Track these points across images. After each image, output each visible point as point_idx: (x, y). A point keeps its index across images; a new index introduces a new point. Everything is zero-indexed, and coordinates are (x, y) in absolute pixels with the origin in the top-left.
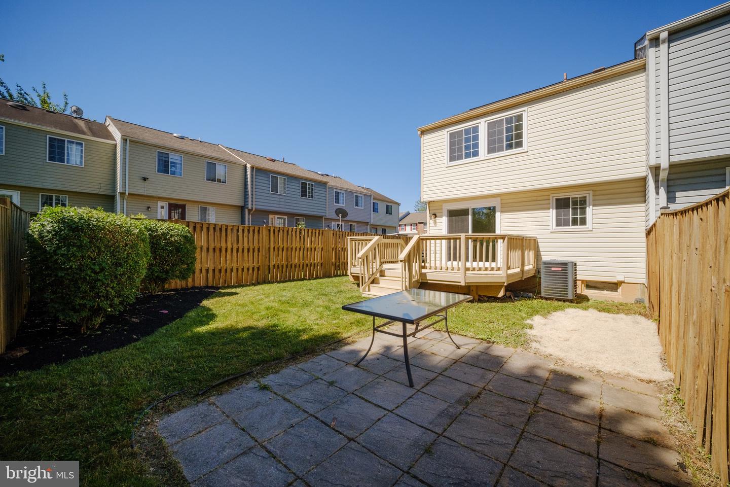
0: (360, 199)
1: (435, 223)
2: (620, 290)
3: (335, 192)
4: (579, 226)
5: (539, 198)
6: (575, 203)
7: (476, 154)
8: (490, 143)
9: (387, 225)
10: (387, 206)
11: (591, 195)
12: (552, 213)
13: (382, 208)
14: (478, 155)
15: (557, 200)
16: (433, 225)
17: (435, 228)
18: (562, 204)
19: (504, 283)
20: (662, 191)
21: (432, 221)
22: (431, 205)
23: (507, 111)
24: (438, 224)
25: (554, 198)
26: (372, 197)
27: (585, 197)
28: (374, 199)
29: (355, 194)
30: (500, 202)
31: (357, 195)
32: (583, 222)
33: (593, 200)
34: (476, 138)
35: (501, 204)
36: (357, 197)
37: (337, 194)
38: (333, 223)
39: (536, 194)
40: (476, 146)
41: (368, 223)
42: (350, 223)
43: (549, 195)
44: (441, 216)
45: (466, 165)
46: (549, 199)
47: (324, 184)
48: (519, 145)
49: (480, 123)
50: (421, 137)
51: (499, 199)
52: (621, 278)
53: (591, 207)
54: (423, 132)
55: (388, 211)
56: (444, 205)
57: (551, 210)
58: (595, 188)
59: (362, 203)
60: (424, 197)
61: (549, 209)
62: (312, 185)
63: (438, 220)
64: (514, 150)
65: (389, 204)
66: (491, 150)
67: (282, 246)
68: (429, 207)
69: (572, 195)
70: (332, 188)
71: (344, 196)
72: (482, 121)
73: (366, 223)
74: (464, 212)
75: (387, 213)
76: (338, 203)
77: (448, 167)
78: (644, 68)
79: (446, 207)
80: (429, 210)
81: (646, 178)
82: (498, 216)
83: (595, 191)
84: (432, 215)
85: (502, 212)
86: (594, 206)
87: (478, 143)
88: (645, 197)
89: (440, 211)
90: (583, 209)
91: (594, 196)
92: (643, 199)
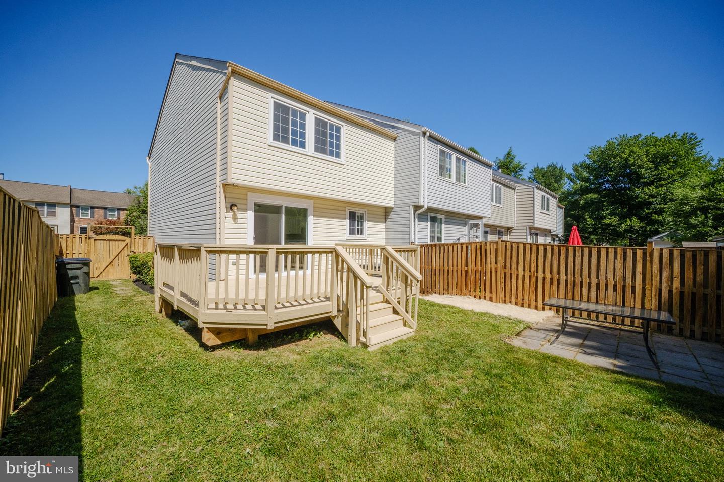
1: (235, 218)
4: (359, 236)
5: (340, 209)
6: (359, 217)
7: (302, 145)
8: (317, 141)
11: (366, 213)
12: (348, 223)
14: (305, 148)
15: (350, 212)
16: (231, 221)
17: (235, 226)
18: (353, 217)
21: (230, 215)
22: (228, 190)
24: (240, 221)
25: (349, 210)
27: (364, 214)
30: (311, 205)
32: (362, 233)
33: (367, 217)
34: (303, 126)
35: (314, 207)
40: (303, 135)
43: (345, 207)
44: (246, 210)
45: (286, 153)
46: (346, 211)
48: (338, 155)
49: (308, 112)
51: (312, 202)
53: (366, 222)
54: (234, 73)
56: (249, 194)
57: (347, 220)
58: (367, 208)
60: (234, 176)
61: (345, 219)
63: (240, 215)
64: (334, 158)
66: (316, 149)
68: (225, 193)
69: (359, 211)
72: (312, 111)
74: (276, 210)
77: (269, 145)
78: (395, 139)
79: (254, 198)
80: (225, 197)
81: (392, 208)
82: (311, 220)
83: (368, 210)
84: (229, 206)
85: (314, 216)
86: (368, 221)
87: (304, 133)
88: (386, 219)
89: (244, 202)
90: (362, 223)
91: (368, 214)
92: (384, 221)
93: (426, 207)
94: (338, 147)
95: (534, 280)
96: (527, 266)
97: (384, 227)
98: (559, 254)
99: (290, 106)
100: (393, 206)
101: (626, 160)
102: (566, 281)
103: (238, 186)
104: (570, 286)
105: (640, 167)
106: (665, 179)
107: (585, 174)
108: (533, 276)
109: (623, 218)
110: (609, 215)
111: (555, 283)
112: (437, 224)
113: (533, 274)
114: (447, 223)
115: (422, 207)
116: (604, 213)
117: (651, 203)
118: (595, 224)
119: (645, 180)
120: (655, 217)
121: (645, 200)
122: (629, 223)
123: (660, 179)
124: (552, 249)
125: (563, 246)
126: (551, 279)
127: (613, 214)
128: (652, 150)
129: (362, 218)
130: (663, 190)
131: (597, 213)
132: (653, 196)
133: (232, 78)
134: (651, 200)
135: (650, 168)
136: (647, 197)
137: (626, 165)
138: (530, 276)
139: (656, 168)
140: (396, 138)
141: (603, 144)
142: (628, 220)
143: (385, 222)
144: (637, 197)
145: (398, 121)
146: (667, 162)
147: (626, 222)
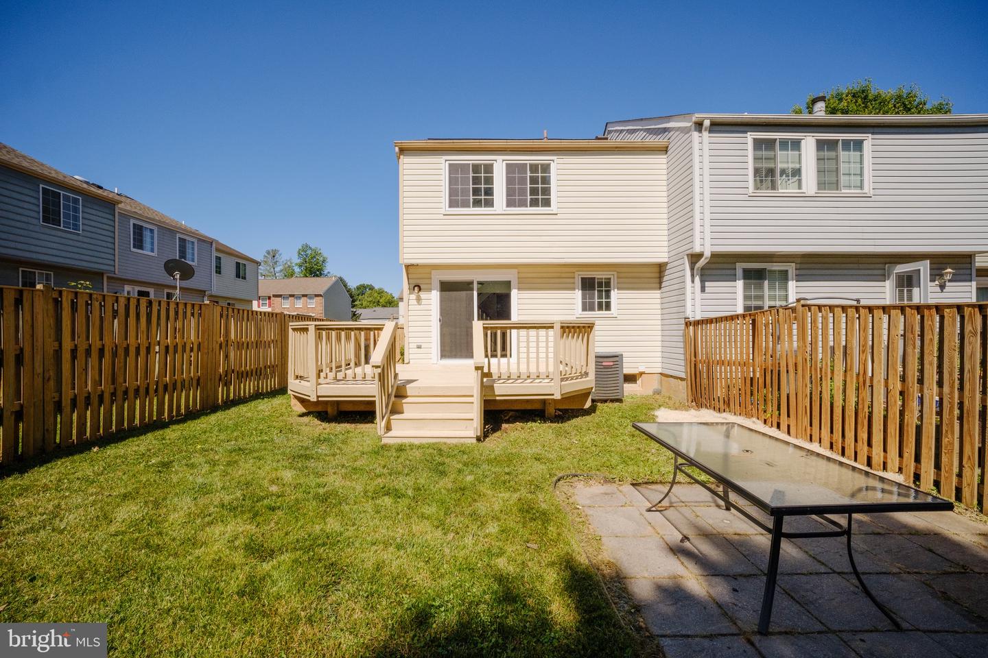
0: (190, 246)
1: (419, 299)
2: (639, 382)
3: (134, 224)
4: (604, 312)
5: (563, 275)
6: (600, 284)
7: (489, 203)
8: (510, 193)
9: (238, 296)
10: (238, 264)
11: (616, 276)
12: (578, 294)
13: (228, 266)
14: (493, 207)
15: (582, 279)
16: (415, 302)
17: (419, 307)
18: (588, 285)
19: (592, 388)
20: (697, 279)
21: (413, 297)
22: (411, 270)
23: (532, 155)
24: (424, 302)
25: (580, 277)
26: (214, 245)
27: (610, 279)
28: (216, 249)
29: (178, 235)
30: (516, 276)
31: (182, 236)
32: (608, 307)
33: (618, 283)
34: (489, 180)
35: (518, 278)
36: (182, 241)
37: (139, 230)
38: (127, 288)
39: (559, 269)
40: (489, 192)
41: (205, 291)
42: (166, 291)
43: (574, 273)
44: (430, 290)
45: (473, 218)
46: (574, 278)
47: (108, 205)
48: (547, 203)
49: (496, 161)
50: (399, 158)
51: (515, 271)
52: (642, 369)
53: (616, 290)
54: (403, 151)
55: (240, 272)
56: (433, 272)
57: (577, 290)
58: (618, 270)
59: (193, 254)
60: (406, 256)
61: (574, 289)
62: (76, 201)
63: (423, 295)
64: (540, 208)
65: (241, 261)
66: (510, 203)
67: (99, 345)
68: (408, 274)
69: (599, 275)
70: (126, 216)
71: (156, 236)
72: (500, 158)
73: (201, 291)
74: (466, 286)
75: (238, 276)
76: (141, 247)
77: (444, 215)
78: (665, 150)
79: (438, 277)
80: (408, 279)
81: (666, 264)
82: (515, 294)
83: (618, 272)
84: (412, 286)
85: (519, 289)
86: (618, 289)
87: (491, 189)
88: (660, 283)
89: (427, 281)
90: (608, 293)
91: (618, 278)
92: (658, 285)
93: (707, 254)
94: (546, 191)
97: (658, 296)
99: (468, 162)
100: (666, 260)
103: (418, 265)
112: (766, 282)
114: (799, 278)
115: (700, 255)
129: (608, 284)
133: (402, 157)
140: (667, 147)
143: (660, 288)
145: (669, 118)
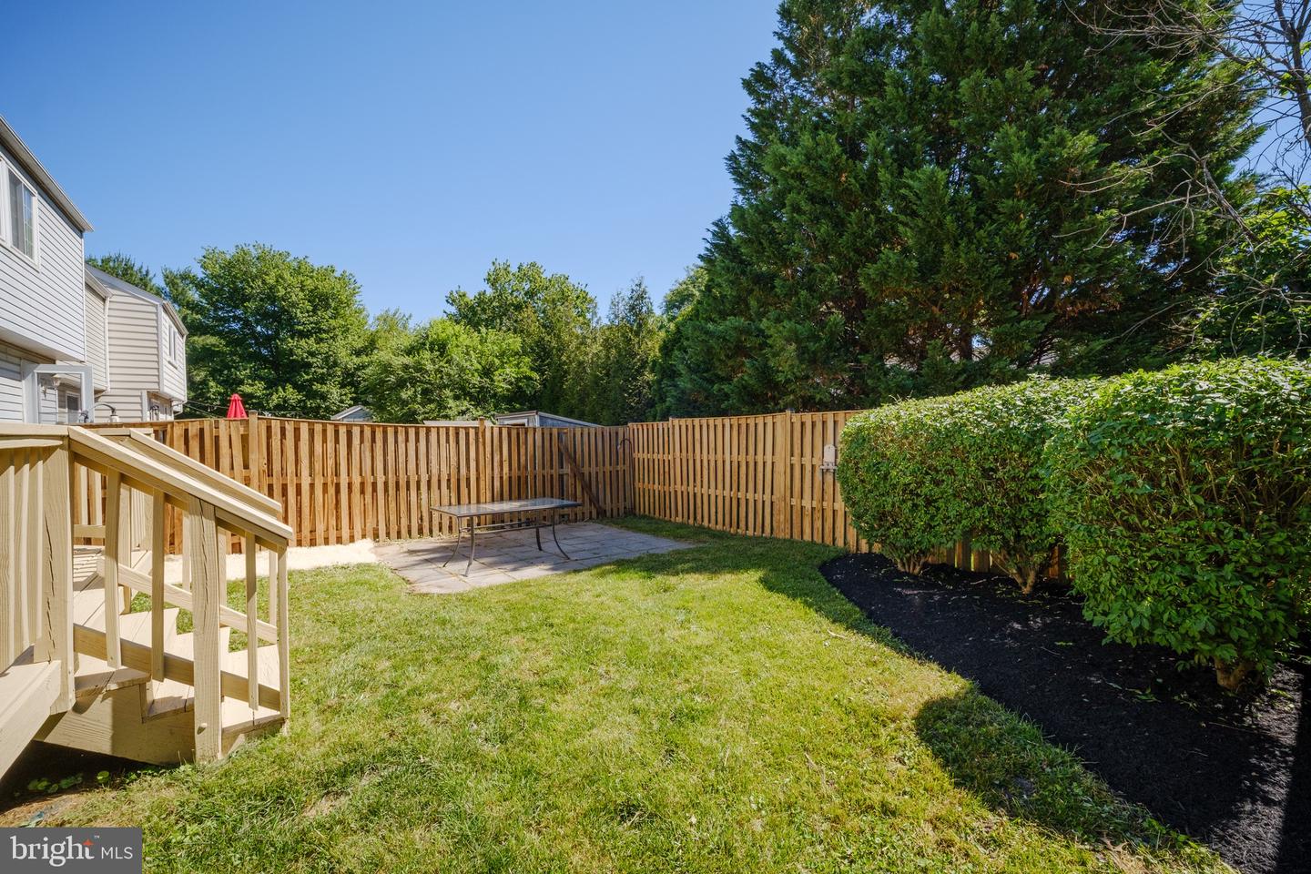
95: (332, 490)
96: (318, 466)
98: (373, 441)
101: (270, 289)
102: (386, 484)
104: (392, 491)
105: (294, 305)
106: (325, 331)
107: (194, 295)
108: (329, 483)
109: (272, 385)
110: (249, 377)
111: (369, 489)
113: (329, 479)
116: (242, 374)
117: (309, 365)
118: (226, 393)
119: (301, 328)
120: (317, 386)
121: (302, 359)
122: (282, 393)
123: (320, 331)
124: (362, 432)
125: (379, 426)
126: (362, 484)
127: (255, 377)
128: (309, 283)
130: (324, 347)
131: (226, 372)
132: (312, 354)
134: (310, 360)
135: (308, 312)
136: (305, 355)
137: (271, 297)
138: (325, 485)
139: (314, 311)
141: (230, 251)
142: (280, 388)
144: (291, 352)
146: (327, 307)
147: (277, 391)
